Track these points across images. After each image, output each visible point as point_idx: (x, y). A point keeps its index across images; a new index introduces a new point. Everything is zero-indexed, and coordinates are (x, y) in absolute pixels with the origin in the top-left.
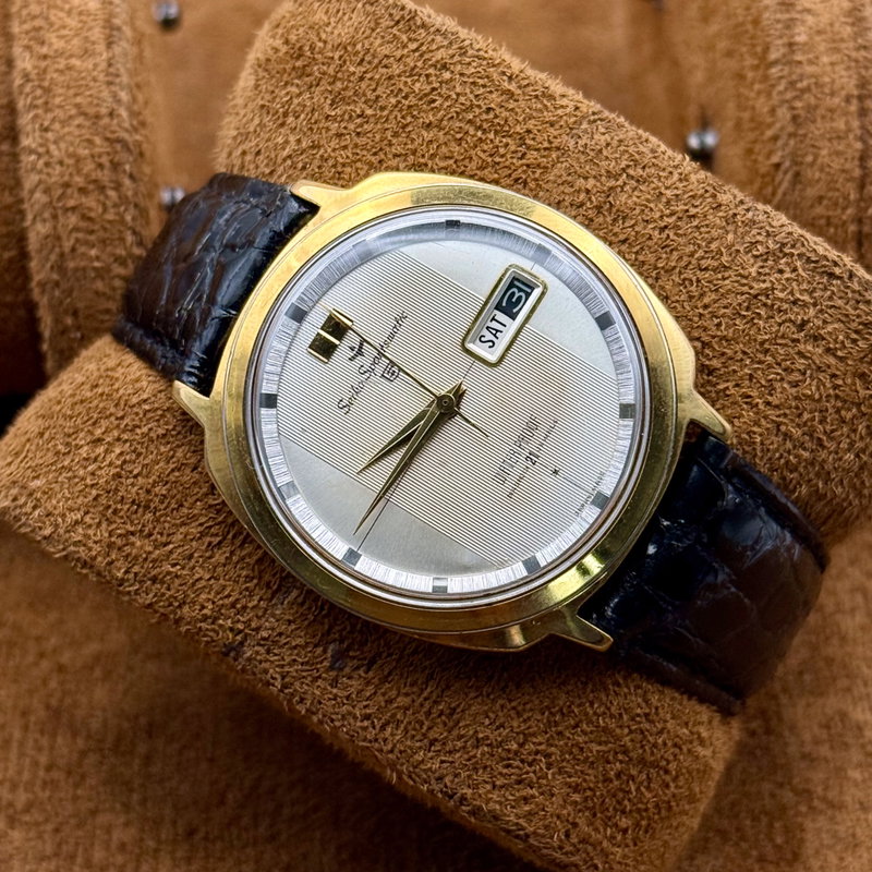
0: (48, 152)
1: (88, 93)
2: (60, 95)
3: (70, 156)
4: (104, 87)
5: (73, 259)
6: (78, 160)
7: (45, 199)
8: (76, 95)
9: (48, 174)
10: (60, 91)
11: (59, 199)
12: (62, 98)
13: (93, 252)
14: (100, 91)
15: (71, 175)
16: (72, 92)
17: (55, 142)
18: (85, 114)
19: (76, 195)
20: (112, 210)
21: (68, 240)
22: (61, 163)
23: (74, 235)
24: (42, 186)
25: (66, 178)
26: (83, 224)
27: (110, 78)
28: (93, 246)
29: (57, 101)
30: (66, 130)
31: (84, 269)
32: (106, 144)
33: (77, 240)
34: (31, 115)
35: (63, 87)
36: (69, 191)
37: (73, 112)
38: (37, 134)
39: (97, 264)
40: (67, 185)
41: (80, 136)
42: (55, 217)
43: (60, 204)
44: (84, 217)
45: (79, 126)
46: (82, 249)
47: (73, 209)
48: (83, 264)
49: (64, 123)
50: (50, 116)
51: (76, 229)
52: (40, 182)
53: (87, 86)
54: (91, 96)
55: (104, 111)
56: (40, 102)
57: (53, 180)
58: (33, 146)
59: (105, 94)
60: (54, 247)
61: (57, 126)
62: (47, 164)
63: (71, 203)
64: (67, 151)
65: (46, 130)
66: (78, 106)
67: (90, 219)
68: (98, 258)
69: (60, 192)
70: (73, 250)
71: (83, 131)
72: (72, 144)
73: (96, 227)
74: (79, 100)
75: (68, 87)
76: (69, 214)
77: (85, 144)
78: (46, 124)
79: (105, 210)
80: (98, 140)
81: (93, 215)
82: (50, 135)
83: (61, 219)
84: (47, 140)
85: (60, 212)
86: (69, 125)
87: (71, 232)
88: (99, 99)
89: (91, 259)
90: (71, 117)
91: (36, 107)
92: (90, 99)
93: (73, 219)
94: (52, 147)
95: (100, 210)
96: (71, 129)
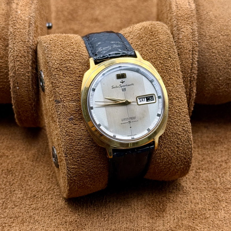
0: (14, 48)
3: (18, 49)
5: (18, 71)
6: (20, 50)
7: (13, 58)
8: (21, 37)
9: (14, 53)
10: (18, 36)
11: (16, 58)
13: (22, 70)
14: (26, 36)
15: (18, 53)
16: (20, 36)
17: (16, 47)
18: (22, 41)
19: (19, 58)
20: (27, 61)
21: (17, 67)
22: (17, 51)
24: (12, 56)
25: (17, 54)
26: (20, 64)
27: (29, 34)
28: (22, 69)
29: (17, 38)
30: (18, 44)
31: (20, 74)
32: (26, 47)
33: (19, 67)
34: (11, 40)
36: (18, 57)
37: (20, 40)
38: (12, 44)
39: (22, 73)
40: (18, 56)
41: (21, 45)
42: (14, 62)
44: (21, 63)
45: (21, 43)
46: (20, 69)
47: (18, 61)
48: (20, 72)
49: (18, 43)
50: (15, 41)
52: (12, 54)
53: (23, 35)
55: (27, 40)
56: (13, 38)
57: (15, 54)
58: (11, 47)
60: (14, 68)
61: (16, 43)
62: (14, 51)
65: (14, 44)
66: (21, 39)
67: (22, 63)
68: (23, 72)
69: (16, 57)
70: (18, 69)
72: (19, 47)
73: (23, 65)
74: (21, 38)
75: (19, 35)
76: (17, 62)
77: (22, 47)
78: (14, 42)
81: (22, 62)
82: (15, 45)
83: (16, 63)
84: (14, 46)
85: (16, 61)
87: (18, 65)
88: (26, 38)
90: (19, 41)
91: (12, 39)
92: (24, 38)
93: (18, 63)
94: (15, 47)
95: (24, 61)
96: (19, 44)
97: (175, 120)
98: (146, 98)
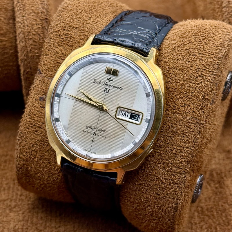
0: (24, 23)
1: (35, 6)
2: (27, 7)
3: (30, 24)
4: (40, 5)
5: (30, 53)
6: (33, 25)
7: (23, 36)
8: (32, 7)
9: (24, 29)
10: (28, 5)
11: (27, 36)
12: (28, 7)
13: (36, 51)
14: (39, 6)
15: (30, 29)
16: (31, 6)
17: (26, 20)
18: (34, 12)
19: (32, 35)
20: (42, 39)
21: (29, 48)
22: (28, 26)
23: (31, 46)
24: (22, 32)
25: (29, 30)
26: (33, 43)
27: (42, 2)
28: (36, 49)
29: (27, 8)
30: (29, 16)
31: (34, 56)
32: (40, 21)
33: (32, 48)
34: (19, 12)
35: (28, 4)
36: (30, 34)
37: (31, 11)
38: (21, 17)
39: (37, 54)
40: (29, 32)
41: (33, 18)
42: (26, 41)
43: (27, 37)
44: (34, 41)
45: (33, 15)
46: (33, 50)
47: (31, 39)
48: (33, 54)
49: (29, 15)
50: (25, 12)
51: (31, 45)
52: (22, 31)
53: (35, 4)
54: (36, 7)
55: (40, 11)
56: (22, 9)
57: (25, 30)
58: (20, 21)
59: (40, 7)
60: (25, 49)
61: (26, 15)
62: (24, 26)
63: (30, 37)
64: (29, 22)
65: (24, 16)
66: (32, 10)
67: (36, 42)
68: (37, 53)
69: (27, 34)
70: (31, 50)
71: (34, 17)
72: (31, 21)
73: (37, 44)
74: (33, 8)
75: (30, 5)
76: (30, 40)
77: (34, 21)
78: (23, 15)
79: (40, 39)
80: (38, 20)
81: (36, 41)
82: (24, 18)
83: (27, 42)
84: (24, 19)
85: (27, 39)
86: (30, 15)
87: (30, 45)
88: (38, 8)
89: (36, 53)
90: (31, 13)
91: (21, 10)
92: (36, 8)
93: (31, 42)
94: (25, 21)
95: (38, 39)
96: (31, 16)
97: (165, 161)
98: (132, 114)
